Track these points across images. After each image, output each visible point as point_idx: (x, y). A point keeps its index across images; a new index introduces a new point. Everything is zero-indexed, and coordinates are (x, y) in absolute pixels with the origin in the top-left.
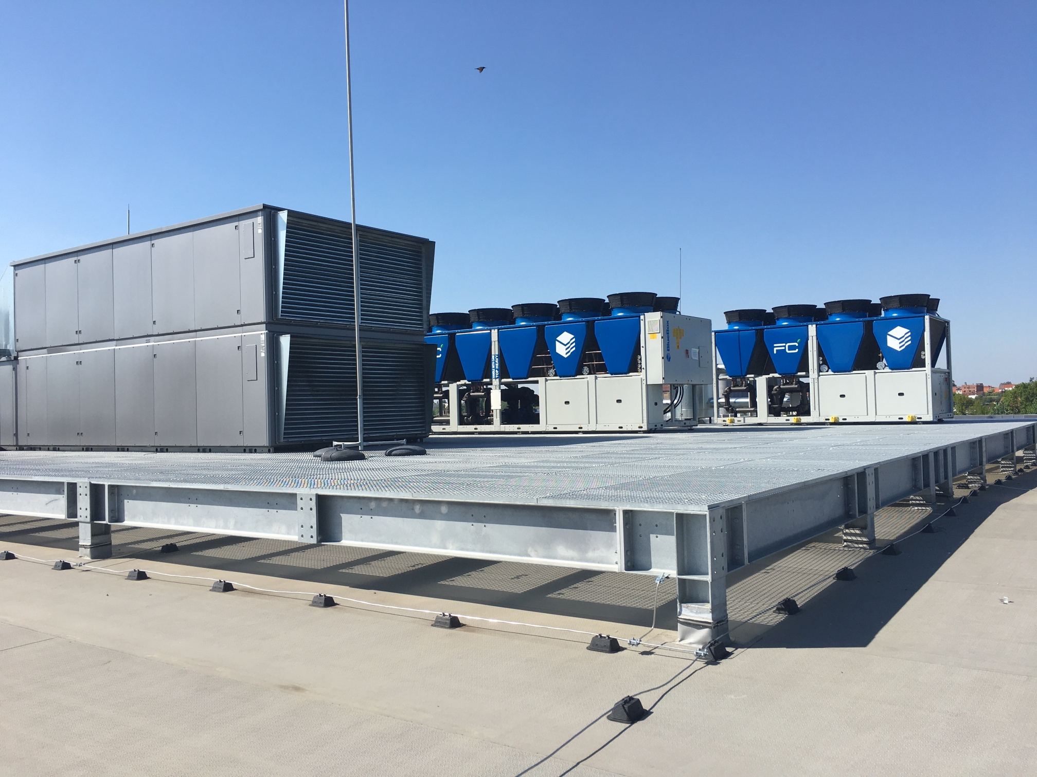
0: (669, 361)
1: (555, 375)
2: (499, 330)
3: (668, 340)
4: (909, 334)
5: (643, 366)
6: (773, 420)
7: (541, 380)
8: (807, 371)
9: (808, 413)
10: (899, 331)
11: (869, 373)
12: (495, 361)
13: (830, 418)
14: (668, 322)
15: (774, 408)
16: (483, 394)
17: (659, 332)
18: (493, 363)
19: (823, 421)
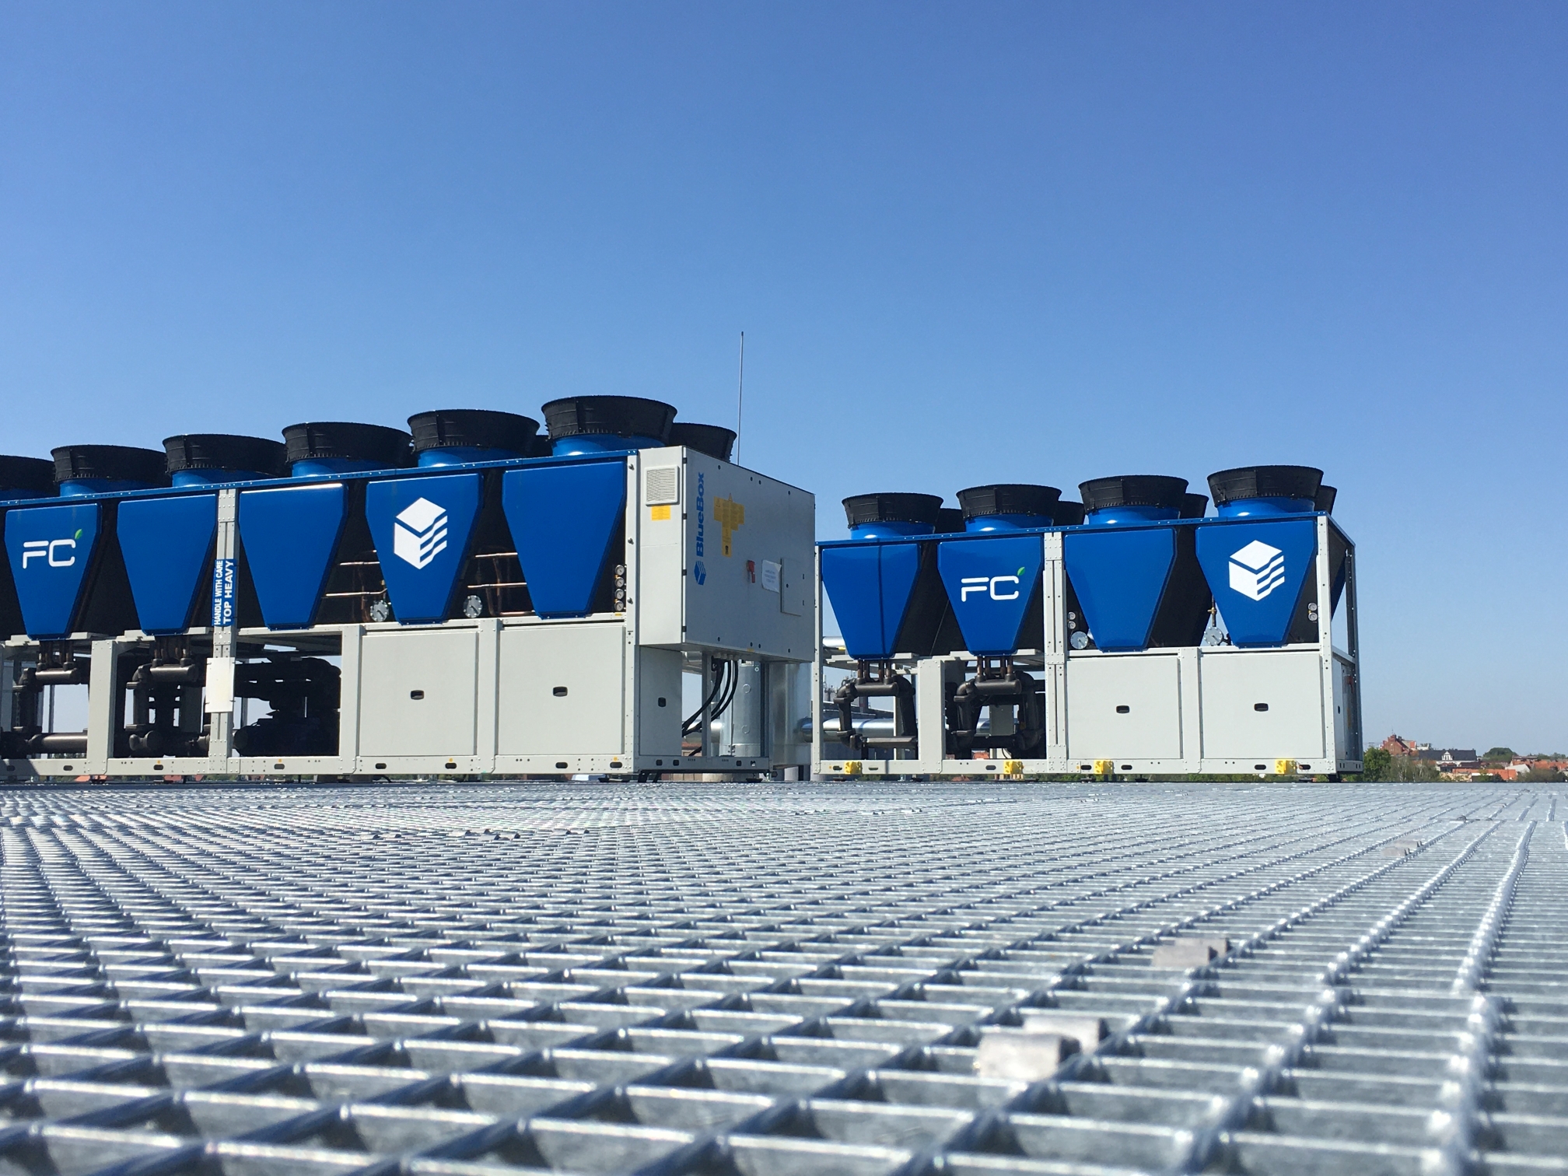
0: (701, 583)
1: (390, 618)
2: (239, 490)
3: (701, 527)
4: (1281, 560)
5: (631, 594)
6: (954, 766)
7: (349, 631)
8: (1039, 646)
9: (1039, 752)
10: (1258, 553)
11: (1186, 654)
12: (224, 577)
13: (1093, 764)
14: (701, 476)
15: (960, 738)
16: (187, 669)
17: (675, 500)
18: (219, 582)
19: (1077, 770)
